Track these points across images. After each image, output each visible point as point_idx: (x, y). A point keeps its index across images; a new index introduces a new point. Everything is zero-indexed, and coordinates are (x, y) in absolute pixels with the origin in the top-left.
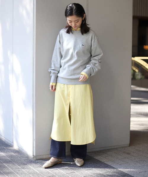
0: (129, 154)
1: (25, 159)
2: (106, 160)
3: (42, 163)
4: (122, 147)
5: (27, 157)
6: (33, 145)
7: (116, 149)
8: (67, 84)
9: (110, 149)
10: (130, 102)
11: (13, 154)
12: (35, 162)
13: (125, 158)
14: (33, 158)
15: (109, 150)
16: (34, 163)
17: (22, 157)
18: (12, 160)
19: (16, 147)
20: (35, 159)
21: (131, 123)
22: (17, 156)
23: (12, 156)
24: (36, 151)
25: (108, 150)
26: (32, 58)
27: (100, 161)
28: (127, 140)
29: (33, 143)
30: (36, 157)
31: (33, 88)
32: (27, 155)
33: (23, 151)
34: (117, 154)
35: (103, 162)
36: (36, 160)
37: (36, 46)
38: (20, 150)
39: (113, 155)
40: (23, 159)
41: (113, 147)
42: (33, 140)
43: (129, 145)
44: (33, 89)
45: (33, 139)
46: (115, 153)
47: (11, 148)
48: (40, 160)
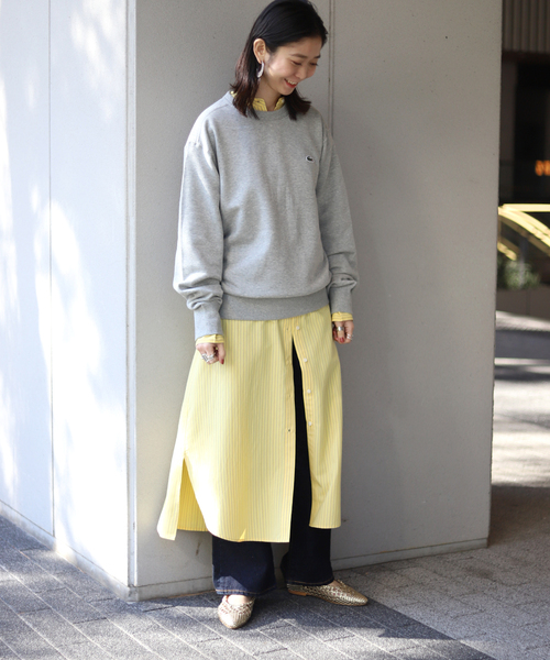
0: (486, 575)
1: (98, 596)
2: (403, 599)
3: (163, 611)
4: (462, 551)
5: (108, 589)
6: (129, 545)
7: (440, 555)
9: (415, 558)
11: (53, 577)
12: (138, 611)
13: (474, 592)
14: (131, 593)
15: (411, 561)
16: (132, 613)
17: (87, 589)
18: (49, 600)
19: (63, 552)
20: (137, 596)
21: (496, 454)
22: (71, 587)
23: (50, 587)
24: (138, 567)
25: (408, 560)
26: (124, 217)
27: (379, 604)
28: (480, 525)
29: (129, 540)
30: (140, 592)
31: (127, 332)
32: (107, 581)
33: (93, 568)
34: (441, 575)
35: (389, 606)
36: (143, 600)
37: (137, 173)
38: (79, 564)
39: (428, 580)
40: (91, 597)
41: (427, 551)
42: (129, 526)
43: (485, 541)
44: (127, 337)
45: (129, 522)
46: (435, 572)
47: (47, 555)
48: (156, 602)
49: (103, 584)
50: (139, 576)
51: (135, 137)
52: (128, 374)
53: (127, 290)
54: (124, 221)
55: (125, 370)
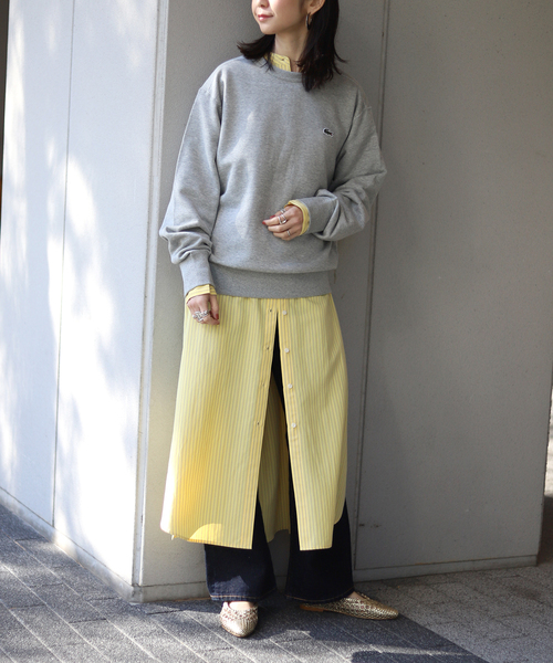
0: (533, 596)
1: (98, 594)
2: (437, 617)
3: (169, 615)
4: (507, 568)
5: (110, 587)
6: (135, 539)
7: (483, 572)
9: (454, 573)
11: (49, 571)
12: (142, 613)
13: (518, 613)
14: (135, 592)
16: (135, 615)
17: (87, 586)
18: (44, 596)
19: (62, 544)
20: (141, 597)
22: (69, 583)
23: (45, 582)
24: (144, 565)
25: (445, 574)
26: (148, 177)
27: (410, 622)
29: (136, 534)
30: (145, 593)
31: (145, 304)
32: (109, 578)
33: (94, 563)
34: (482, 593)
35: (422, 624)
36: (147, 602)
37: (164, 127)
38: (79, 559)
39: (466, 598)
40: (91, 595)
41: (468, 566)
42: (136, 519)
43: (534, 559)
44: (145, 309)
45: (136, 514)
46: (475, 589)
47: (44, 547)
48: (162, 604)
49: (105, 581)
50: (144, 575)
51: (163, 89)
52: (143, 350)
53: (147, 257)
54: (147, 181)
55: (140, 346)
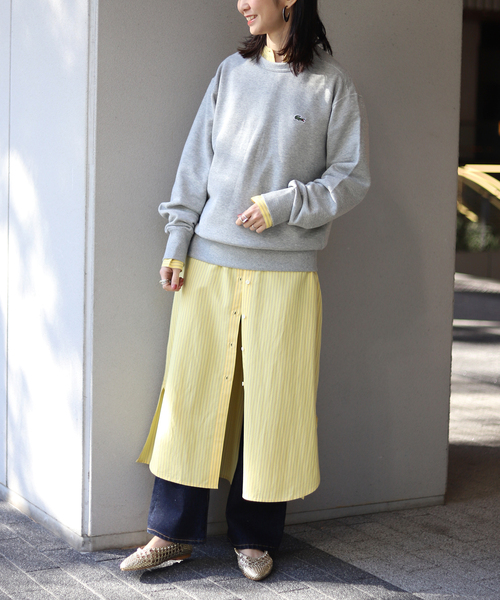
0: (442, 531)
1: (51, 546)
2: (358, 553)
3: (117, 562)
4: (418, 507)
5: (62, 539)
7: (396, 512)
8: (231, 268)
9: (371, 514)
10: (449, 335)
11: (6, 527)
12: (92, 560)
13: (430, 547)
14: (84, 543)
15: (368, 517)
16: (85, 562)
17: (40, 539)
19: (16, 502)
20: (90, 546)
21: (452, 415)
22: (24, 536)
23: (2, 537)
24: (92, 517)
25: (363, 515)
26: (84, 165)
27: (334, 559)
28: (436, 480)
29: (84, 489)
30: (94, 542)
31: (85, 281)
32: (60, 531)
33: (46, 518)
34: (397, 531)
35: (344, 560)
36: (96, 550)
37: (98, 121)
38: (32, 514)
39: (383, 536)
40: (44, 547)
41: (383, 507)
42: (83, 475)
43: (442, 498)
44: (85, 285)
45: (84, 471)
46: (391, 528)
48: (109, 552)
49: (56, 534)
50: (92, 531)
51: (96, 85)
52: (85, 322)
53: (86, 238)
54: (84, 169)
55: (82, 318)
